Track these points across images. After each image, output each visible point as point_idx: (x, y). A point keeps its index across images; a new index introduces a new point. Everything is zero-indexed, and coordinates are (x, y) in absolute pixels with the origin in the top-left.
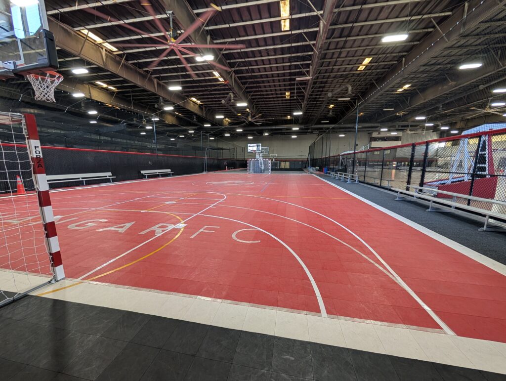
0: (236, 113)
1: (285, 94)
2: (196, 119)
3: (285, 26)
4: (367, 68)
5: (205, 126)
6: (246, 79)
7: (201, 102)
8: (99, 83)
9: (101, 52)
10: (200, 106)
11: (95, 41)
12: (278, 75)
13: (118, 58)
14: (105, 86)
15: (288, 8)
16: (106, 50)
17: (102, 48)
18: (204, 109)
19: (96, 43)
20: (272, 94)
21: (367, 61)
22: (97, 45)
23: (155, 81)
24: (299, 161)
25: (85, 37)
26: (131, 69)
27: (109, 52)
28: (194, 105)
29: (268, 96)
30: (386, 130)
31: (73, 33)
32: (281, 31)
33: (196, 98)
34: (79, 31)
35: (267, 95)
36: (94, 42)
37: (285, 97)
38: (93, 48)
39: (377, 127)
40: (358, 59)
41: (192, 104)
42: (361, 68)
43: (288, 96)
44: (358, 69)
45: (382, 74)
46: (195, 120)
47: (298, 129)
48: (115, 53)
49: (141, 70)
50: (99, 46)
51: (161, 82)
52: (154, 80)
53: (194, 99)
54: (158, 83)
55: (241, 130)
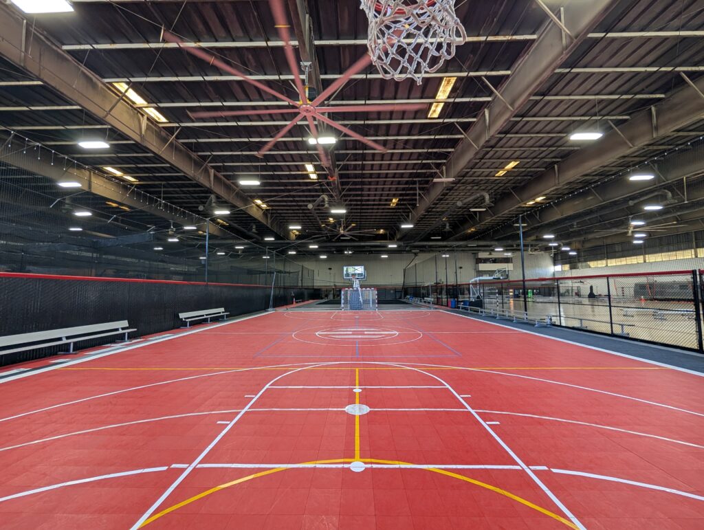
0: (320, 222)
1: (391, 200)
2: (257, 230)
3: (434, 111)
4: (508, 174)
5: (266, 239)
6: (349, 178)
7: (268, 205)
8: (109, 169)
9: (139, 120)
10: (266, 213)
11: (134, 103)
12: (394, 176)
13: (163, 133)
14: (119, 174)
15: (449, 88)
16: (148, 119)
17: (143, 115)
18: (269, 215)
19: (135, 106)
20: (374, 200)
21: (512, 165)
22: (135, 109)
23: (212, 172)
24: (391, 289)
25: (120, 95)
26: (180, 151)
27: (152, 123)
28: (257, 210)
29: (367, 203)
30: (502, 249)
31: (100, 85)
32: (427, 118)
33: (262, 201)
34: (111, 83)
35: (368, 200)
36: (131, 104)
37: (389, 205)
38: (128, 112)
39: (491, 246)
40: (502, 163)
41: (255, 209)
42: (501, 173)
43: (394, 203)
44: (497, 175)
45: (520, 183)
46: (254, 230)
47: (395, 246)
48: (161, 125)
49: (195, 154)
50: (138, 111)
51: (220, 175)
52: (210, 170)
53: (259, 202)
54: (215, 176)
55: (316, 247)
